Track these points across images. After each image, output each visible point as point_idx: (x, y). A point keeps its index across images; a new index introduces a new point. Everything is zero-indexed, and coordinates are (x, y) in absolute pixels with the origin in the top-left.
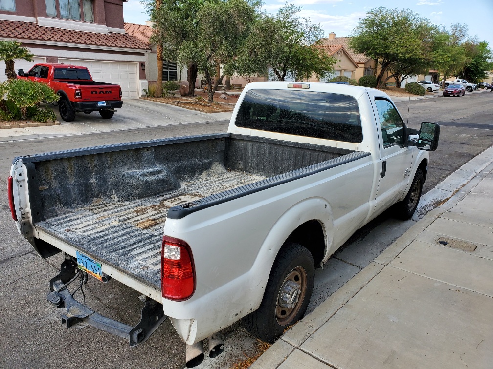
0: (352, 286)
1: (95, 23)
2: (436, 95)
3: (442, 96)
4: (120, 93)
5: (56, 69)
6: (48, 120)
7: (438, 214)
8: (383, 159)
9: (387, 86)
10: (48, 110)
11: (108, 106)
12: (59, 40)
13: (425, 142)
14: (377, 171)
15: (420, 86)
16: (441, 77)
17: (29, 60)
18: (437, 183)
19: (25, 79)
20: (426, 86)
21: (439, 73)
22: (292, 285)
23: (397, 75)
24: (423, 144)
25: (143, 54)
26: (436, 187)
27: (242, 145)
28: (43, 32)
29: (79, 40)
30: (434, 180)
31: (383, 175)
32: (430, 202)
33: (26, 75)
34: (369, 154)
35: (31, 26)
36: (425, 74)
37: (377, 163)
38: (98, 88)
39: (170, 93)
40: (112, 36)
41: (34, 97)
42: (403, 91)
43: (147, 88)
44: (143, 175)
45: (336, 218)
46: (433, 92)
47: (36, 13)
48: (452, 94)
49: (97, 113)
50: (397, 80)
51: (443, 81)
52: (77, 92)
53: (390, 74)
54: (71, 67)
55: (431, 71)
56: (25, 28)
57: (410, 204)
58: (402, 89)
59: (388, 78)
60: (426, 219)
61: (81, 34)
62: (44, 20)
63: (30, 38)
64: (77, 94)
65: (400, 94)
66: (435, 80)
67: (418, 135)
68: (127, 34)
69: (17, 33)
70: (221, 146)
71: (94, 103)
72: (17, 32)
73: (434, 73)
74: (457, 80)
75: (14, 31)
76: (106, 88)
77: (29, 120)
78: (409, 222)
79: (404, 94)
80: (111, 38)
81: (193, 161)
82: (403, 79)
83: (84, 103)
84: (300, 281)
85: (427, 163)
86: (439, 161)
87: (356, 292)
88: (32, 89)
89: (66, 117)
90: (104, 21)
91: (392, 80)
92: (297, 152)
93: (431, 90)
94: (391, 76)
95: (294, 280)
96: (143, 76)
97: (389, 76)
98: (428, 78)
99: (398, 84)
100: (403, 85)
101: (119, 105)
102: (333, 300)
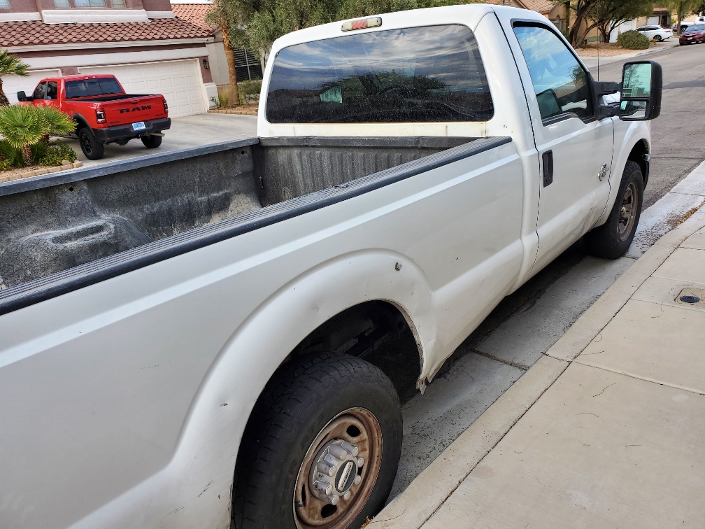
0: (496, 418)
1: (127, 8)
2: (666, 45)
3: (678, 46)
4: (165, 107)
5: (67, 83)
6: (64, 161)
7: (676, 240)
8: (543, 148)
9: (589, 43)
10: (62, 147)
11: (148, 128)
12: (75, 40)
13: (636, 104)
14: (533, 172)
15: (640, 34)
16: (674, 17)
17: (22, 74)
18: (673, 184)
19: (27, 104)
20: (650, 34)
21: (670, 12)
22: (337, 451)
23: (601, 23)
24: (631, 109)
25: (203, 45)
26: (672, 190)
27: (282, 156)
28: (52, 32)
29: (105, 36)
30: (669, 178)
31: (548, 180)
32: (660, 218)
33: (29, 99)
34: (509, 140)
35: (33, 26)
36: (648, 14)
37: (528, 156)
38: (129, 103)
39: (250, 99)
40: (155, 23)
41: (35, 129)
42: (615, 46)
43: (216, 95)
44: (57, 240)
45: (435, 286)
46: (662, 41)
47: (40, 5)
48: (694, 40)
49: (138, 142)
50: (603, 31)
51: (677, 22)
52: (98, 113)
53: (590, 23)
54: (90, 78)
55: (655, 9)
56: (24, 30)
57: (622, 230)
58: (613, 45)
59: (588, 30)
60: (654, 254)
61: (108, 27)
62: (52, 13)
63: (31, 43)
64: (99, 116)
65: (610, 52)
66: (665, 22)
67: (618, 94)
68: (177, 17)
69: (13, 39)
70: (242, 164)
71: (127, 127)
72: (13, 36)
73: (663, 12)
74: (699, 18)
75: (8, 37)
76: (141, 101)
77: (38, 164)
78: (622, 262)
79: (615, 52)
80: (152, 26)
81: (186, 197)
82: (612, 28)
83: (112, 129)
84: (364, 435)
85: (648, 148)
86: (677, 144)
87: (504, 432)
88: (31, 118)
89: (90, 154)
90: (141, 3)
91: (595, 32)
92: (376, 157)
93: (658, 38)
94: (593, 26)
95: (346, 435)
96: (207, 78)
97: (589, 26)
98: (654, 21)
99: (606, 37)
100: (614, 38)
101: (167, 124)
102: (452, 458)
